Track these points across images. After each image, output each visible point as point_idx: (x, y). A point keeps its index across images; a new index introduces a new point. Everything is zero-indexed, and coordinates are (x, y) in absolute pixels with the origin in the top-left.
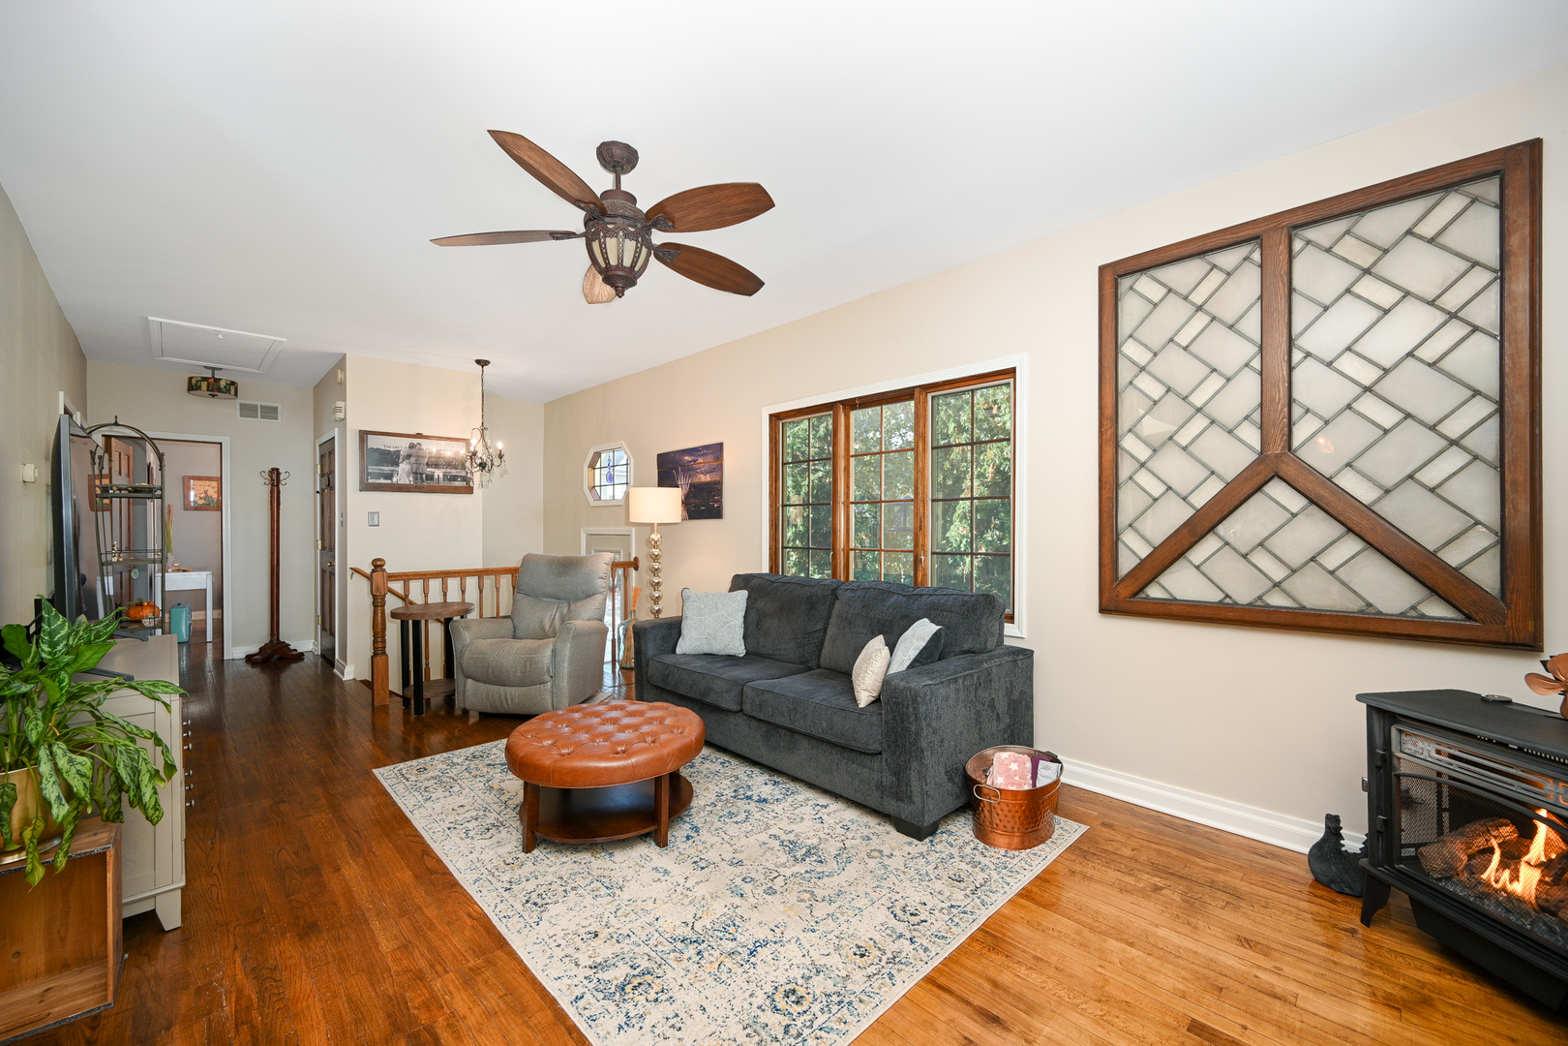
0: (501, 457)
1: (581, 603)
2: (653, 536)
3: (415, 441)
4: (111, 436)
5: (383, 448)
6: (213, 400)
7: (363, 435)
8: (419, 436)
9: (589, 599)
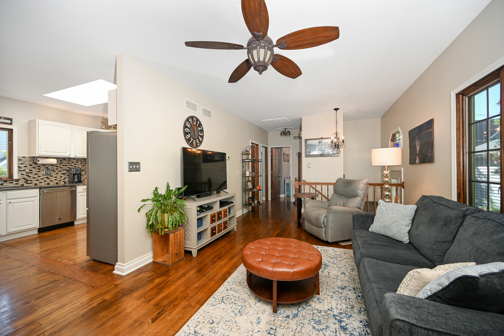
0: (343, 142)
1: (351, 199)
2: (385, 172)
3: (320, 140)
4: (272, 148)
5: (311, 144)
6: (285, 136)
7: (306, 140)
8: (322, 138)
9: (355, 198)
